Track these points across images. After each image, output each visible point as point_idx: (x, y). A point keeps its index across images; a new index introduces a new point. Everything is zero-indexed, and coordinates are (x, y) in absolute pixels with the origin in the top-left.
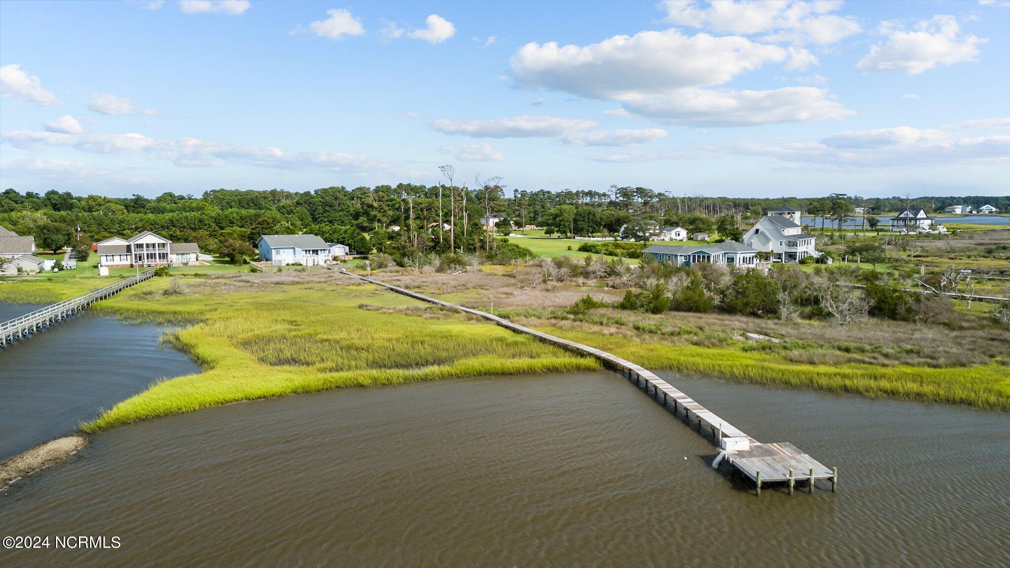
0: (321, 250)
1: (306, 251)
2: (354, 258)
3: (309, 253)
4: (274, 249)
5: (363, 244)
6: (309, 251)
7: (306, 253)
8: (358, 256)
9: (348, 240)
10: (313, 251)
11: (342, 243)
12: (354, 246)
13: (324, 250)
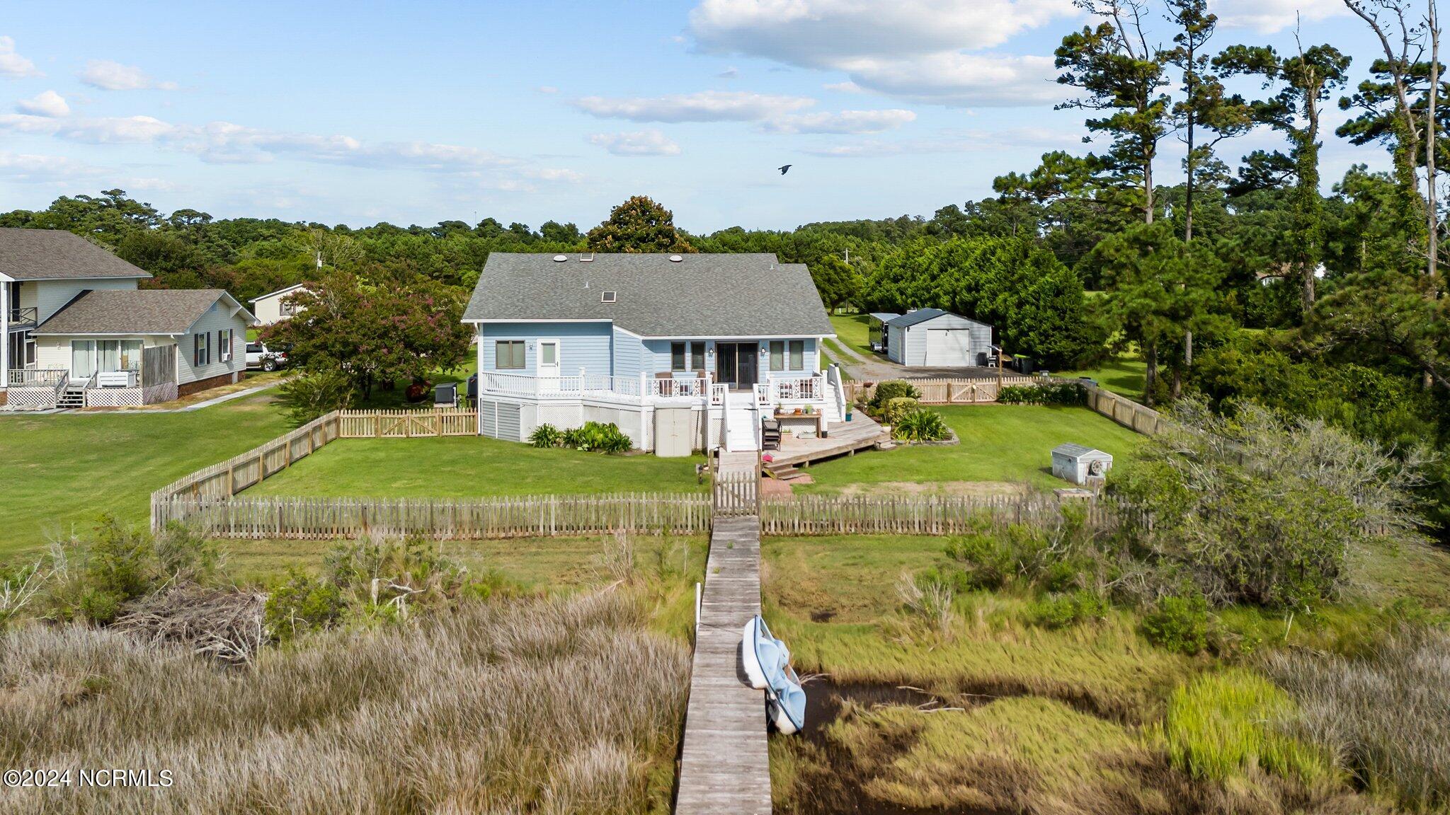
0: (777, 346)
1: (678, 349)
2: (1006, 396)
3: (698, 365)
4: (489, 329)
5: (1061, 313)
6: (698, 348)
7: (678, 365)
8: (1027, 382)
9: (994, 295)
10: (725, 351)
11: (966, 310)
12: (1017, 323)
13: (798, 346)
